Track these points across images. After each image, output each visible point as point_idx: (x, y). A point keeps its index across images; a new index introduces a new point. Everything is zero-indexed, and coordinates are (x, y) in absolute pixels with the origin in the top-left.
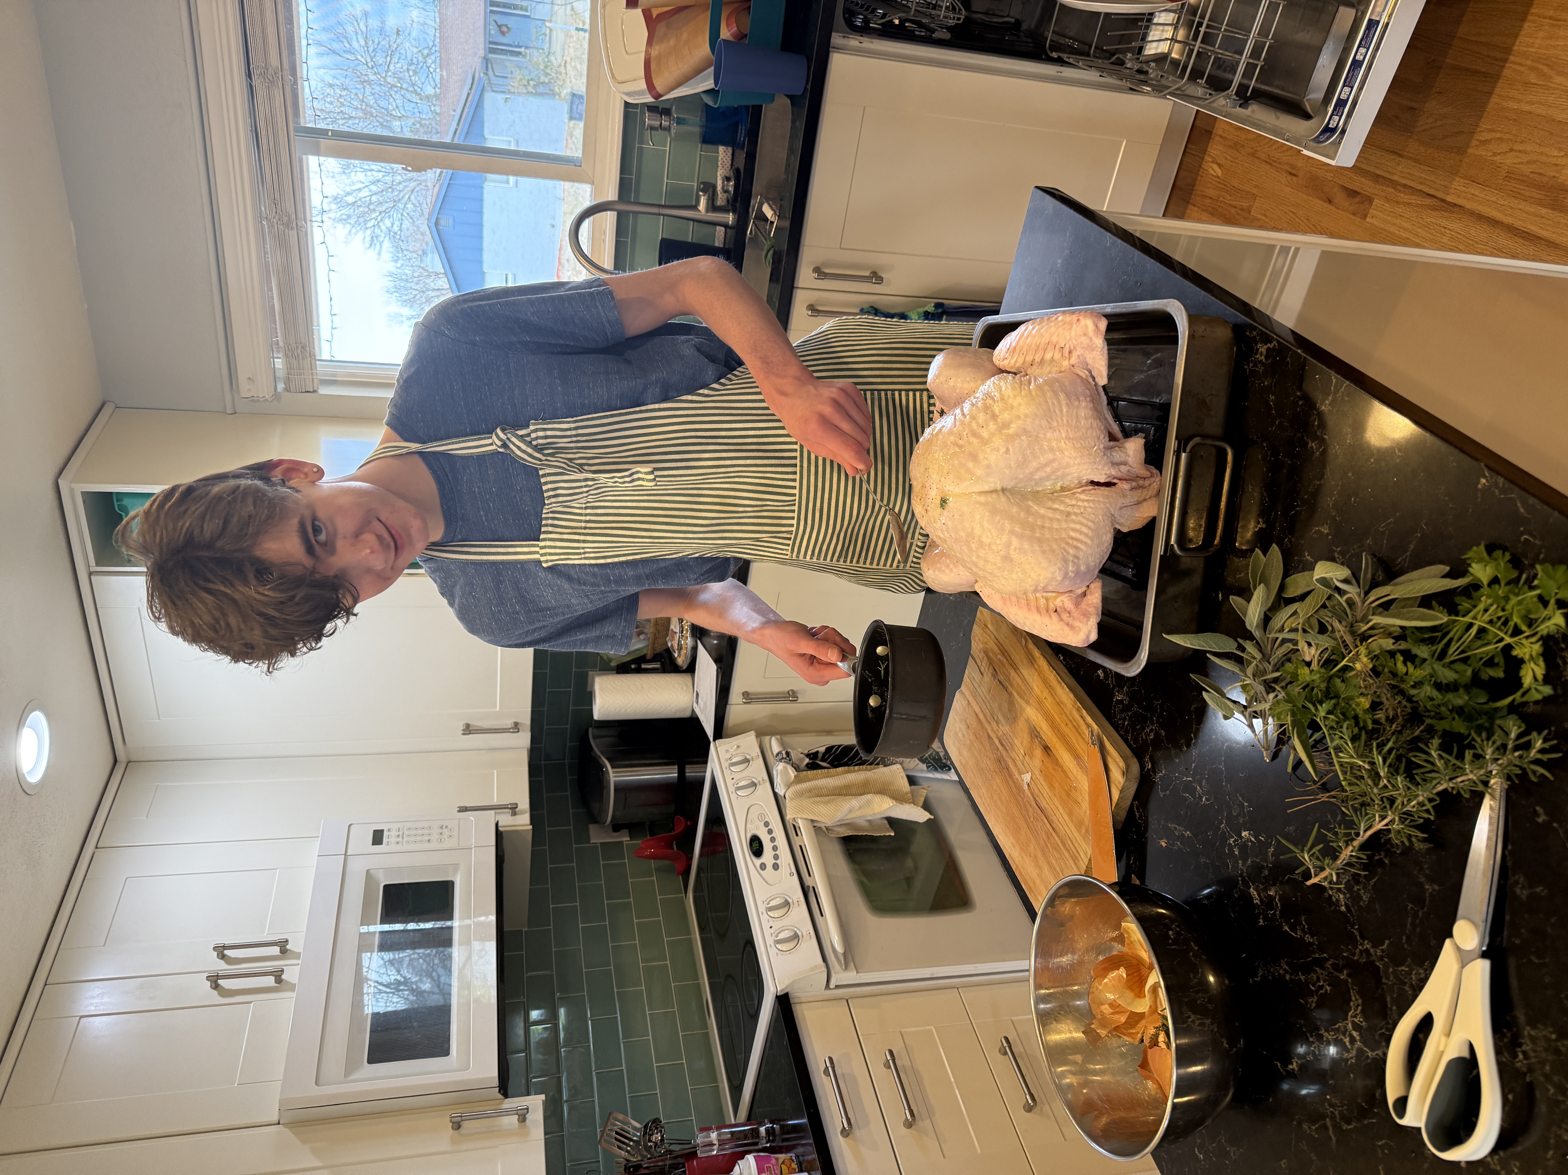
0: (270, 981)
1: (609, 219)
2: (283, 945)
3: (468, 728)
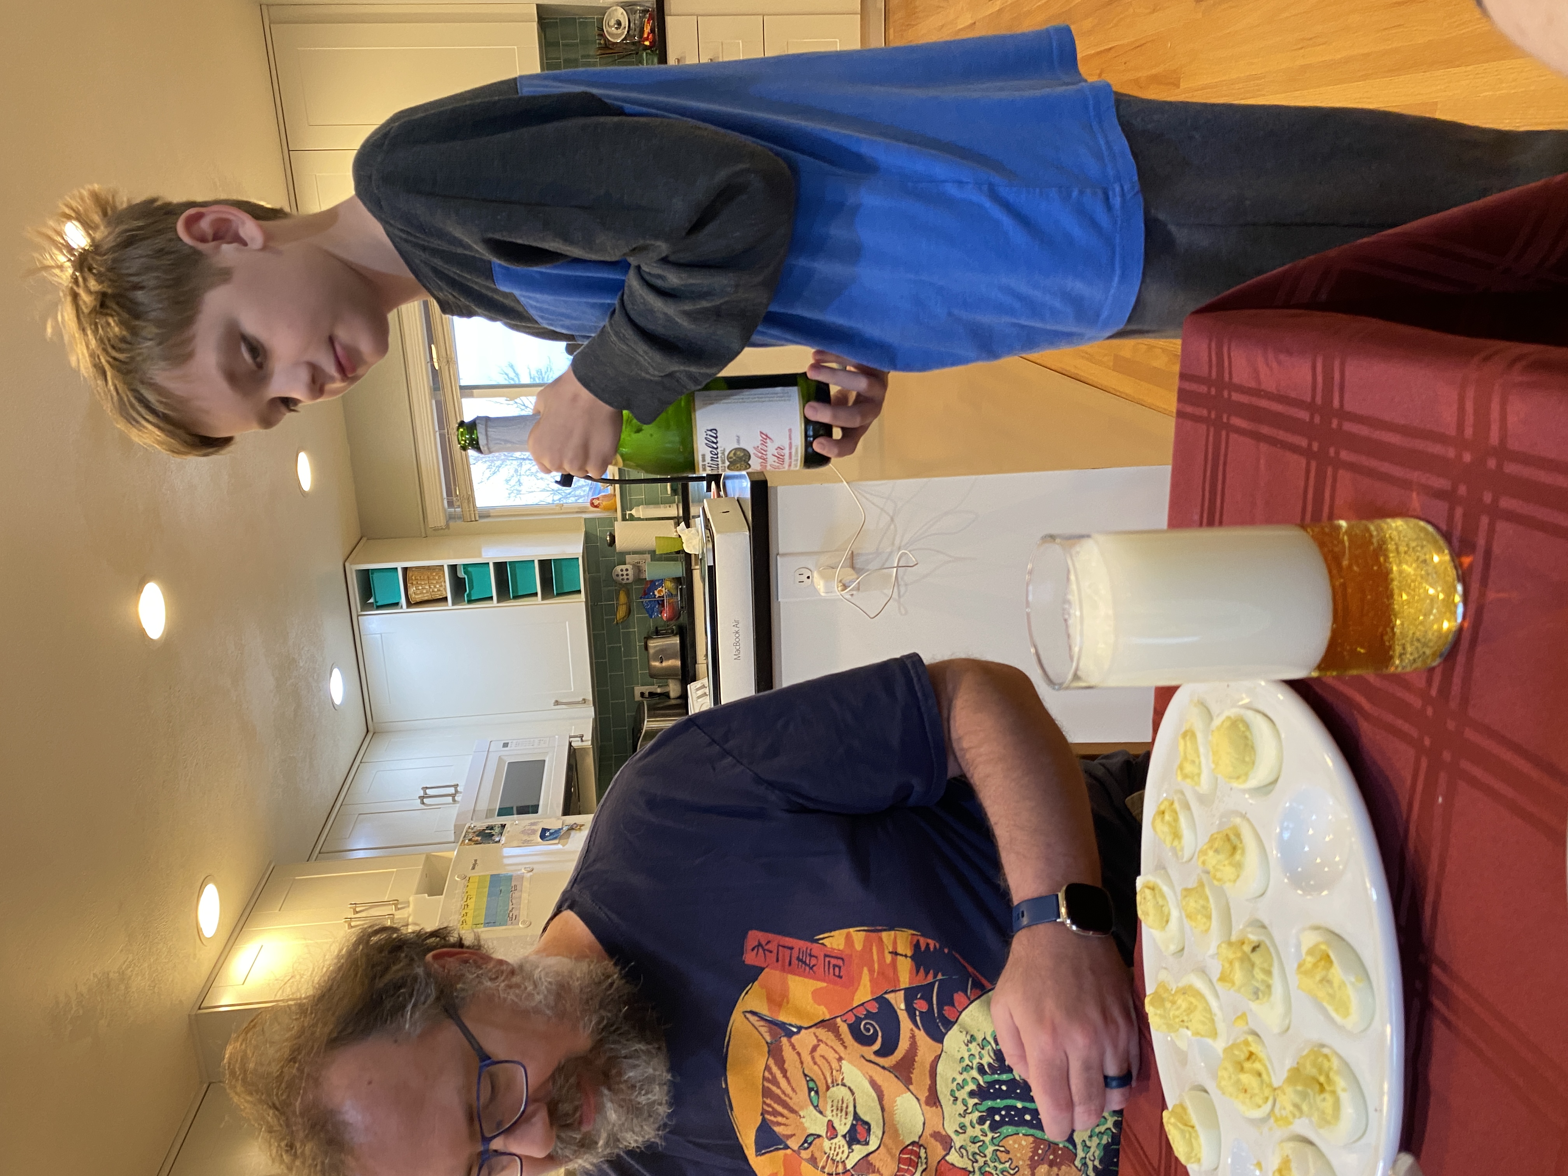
0: (449, 799)
2: (456, 786)
3: (557, 703)
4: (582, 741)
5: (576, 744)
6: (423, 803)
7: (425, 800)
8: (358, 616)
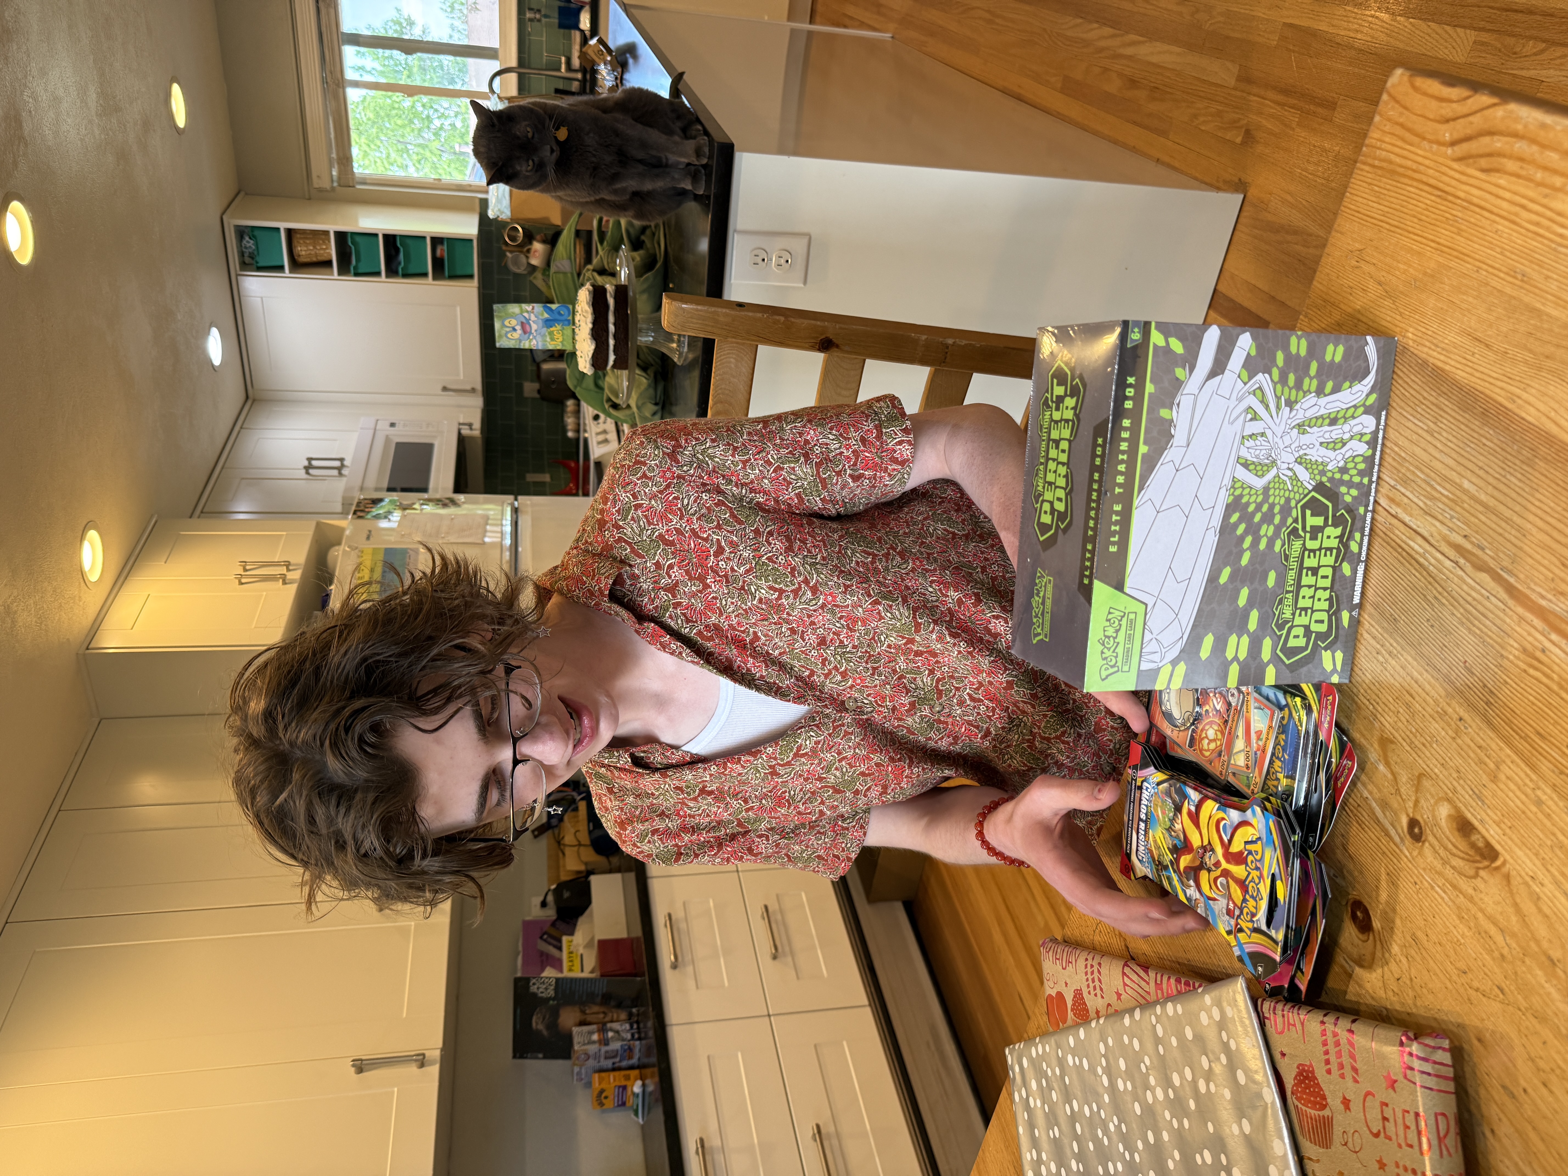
0: (335, 472)
1: (513, 78)
2: (342, 460)
3: (445, 389)
4: (471, 429)
5: (466, 431)
6: (308, 473)
7: (311, 471)
8: (237, 275)
